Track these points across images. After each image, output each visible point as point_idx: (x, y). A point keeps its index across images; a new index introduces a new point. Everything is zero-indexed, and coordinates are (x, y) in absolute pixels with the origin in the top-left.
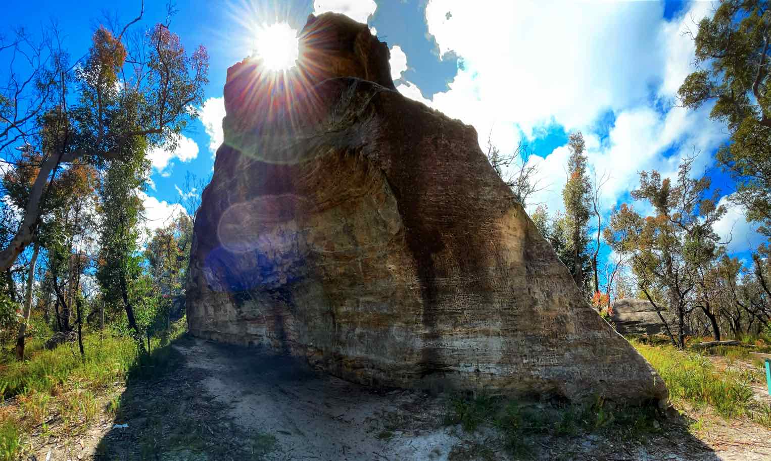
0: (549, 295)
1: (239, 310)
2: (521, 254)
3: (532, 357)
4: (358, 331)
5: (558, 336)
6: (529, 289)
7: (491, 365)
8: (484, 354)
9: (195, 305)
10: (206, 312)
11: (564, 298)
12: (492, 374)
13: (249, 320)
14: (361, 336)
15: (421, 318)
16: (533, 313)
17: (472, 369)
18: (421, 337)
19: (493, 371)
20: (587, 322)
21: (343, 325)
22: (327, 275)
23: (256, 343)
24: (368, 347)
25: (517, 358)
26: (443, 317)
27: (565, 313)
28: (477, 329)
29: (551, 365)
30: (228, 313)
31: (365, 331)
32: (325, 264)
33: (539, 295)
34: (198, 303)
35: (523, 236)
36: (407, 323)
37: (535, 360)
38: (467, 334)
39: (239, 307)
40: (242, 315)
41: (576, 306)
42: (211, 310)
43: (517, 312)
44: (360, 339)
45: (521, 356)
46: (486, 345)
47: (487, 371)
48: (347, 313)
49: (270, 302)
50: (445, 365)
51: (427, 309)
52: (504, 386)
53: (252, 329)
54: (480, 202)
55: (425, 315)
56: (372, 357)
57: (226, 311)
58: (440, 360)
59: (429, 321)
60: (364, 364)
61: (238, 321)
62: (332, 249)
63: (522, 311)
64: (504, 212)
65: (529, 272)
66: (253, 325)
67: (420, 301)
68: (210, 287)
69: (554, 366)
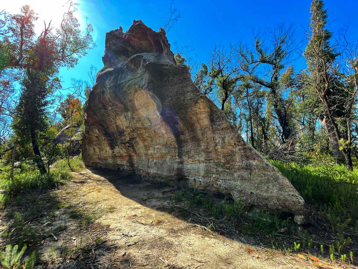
0: (223, 139)
1: (112, 151)
2: (208, 120)
3: (217, 174)
4: (155, 161)
5: (230, 163)
6: (214, 137)
7: (200, 177)
8: (198, 172)
9: (88, 147)
10: (95, 151)
11: (231, 141)
12: (200, 182)
13: (117, 157)
14: (155, 164)
15: (177, 154)
16: (216, 150)
17: (193, 178)
18: (177, 163)
19: (201, 180)
20: (246, 155)
21: (150, 159)
22: (142, 137)
23: (122, 169)
24: (158, 168)
25: (211, 174)
26: (184, 153)
27: (233, 149)
28: (195, 159)
29: (226, 179)
30: (108, 152)
31: (157, 161)
32: (141, 132)
33: (218, 140)
34: (89, 146)
35: (209, 110)
36: (172, 156)
37: (219, 176)
38: (193, 161)
39: (113, 149)
40: (114, 153)
41: (238, 145)
42: (97, 150)
43: (210, 150)
44: (155, 165)
45: (212, 173)
46: (198, 168)
47: (198, 180)
48: (151, 153)
49: (125, 149)
50: (185, 176)
51: (179, 150)
52: (205, 188)
53: (119, 162)
54: (186, 101)
55: (178, 152)
56: (159, 172)
57: (106, 151)
58: (183, 174)
59: (180, 156)
60: (156, 175)
61: (112, 156)
62: (144, 125)
63: (211, 149)
64: (196, 102)
65: (213, 128)
66: (120, 159)
67: (176, 146)
68: (97, 137)
69: (229, 180)
